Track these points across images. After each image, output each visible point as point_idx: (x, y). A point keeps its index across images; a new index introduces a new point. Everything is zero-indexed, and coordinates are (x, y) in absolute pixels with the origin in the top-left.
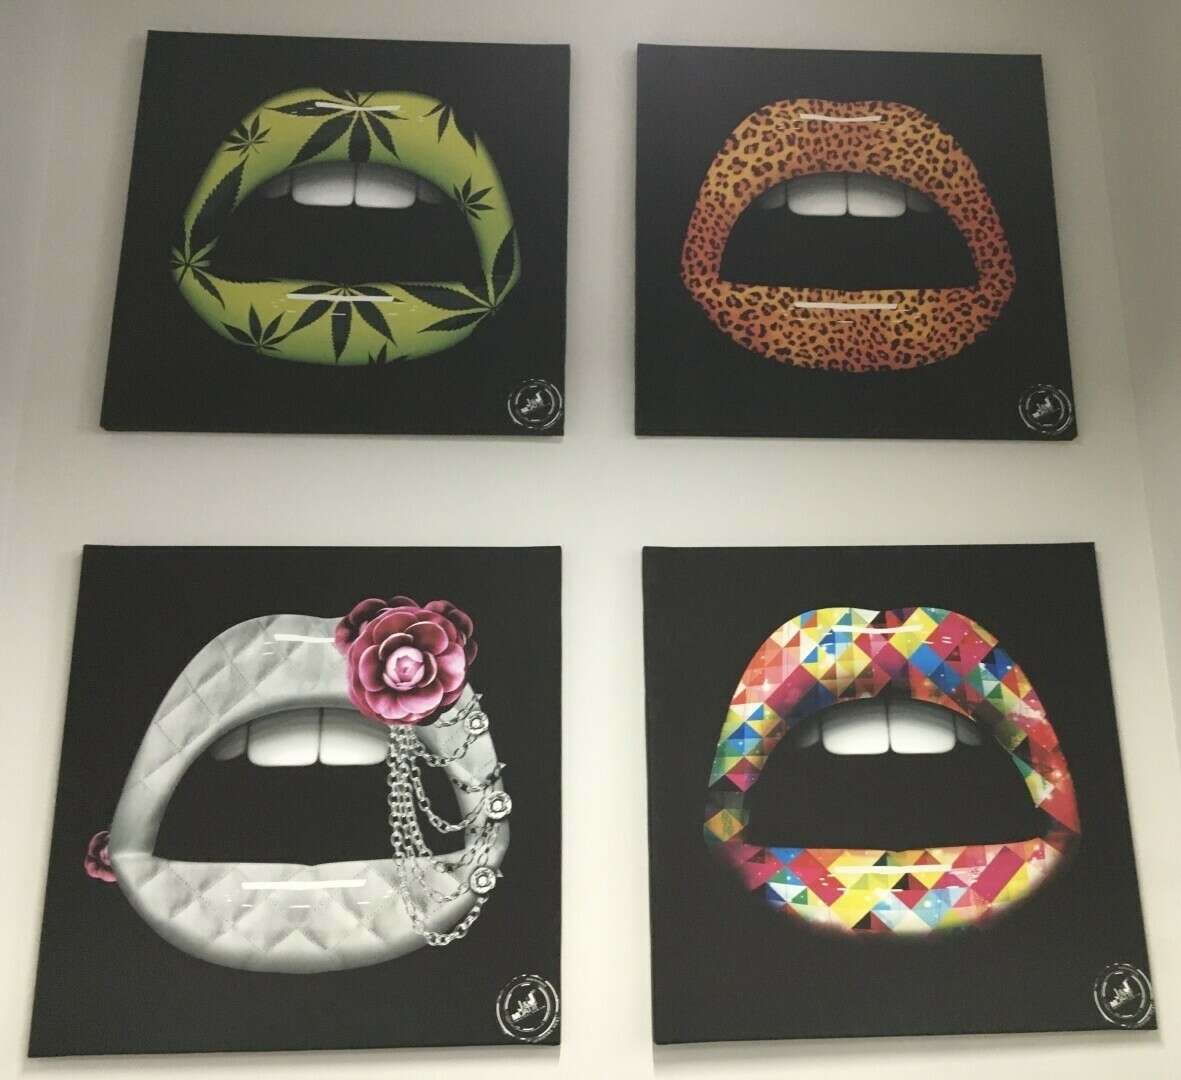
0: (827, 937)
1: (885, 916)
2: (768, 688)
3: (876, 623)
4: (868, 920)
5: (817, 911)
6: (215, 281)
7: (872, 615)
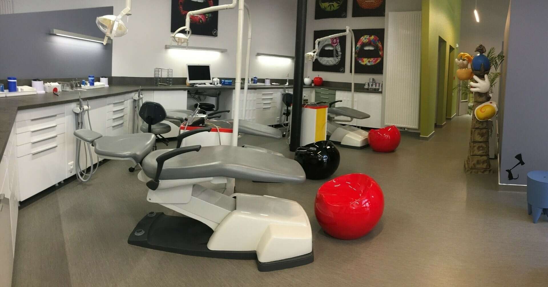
2: (360, 43)
4: (366, 64)
6: (322, 3)
7: (369, 36)
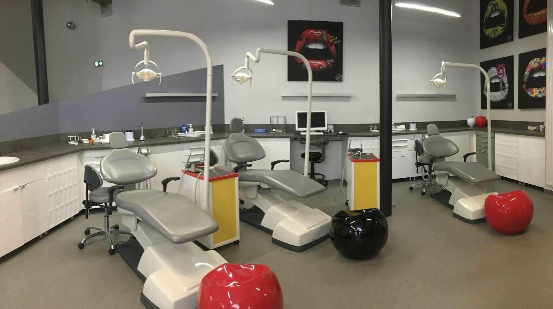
0: (532, 98)
1: (537, 96)
2: (529, 70)
3: (539, 60)
4: (536, 96)
5: (532, 95)
6: (486, 30)
7: (539, 59)
